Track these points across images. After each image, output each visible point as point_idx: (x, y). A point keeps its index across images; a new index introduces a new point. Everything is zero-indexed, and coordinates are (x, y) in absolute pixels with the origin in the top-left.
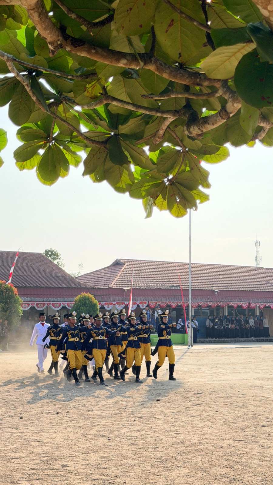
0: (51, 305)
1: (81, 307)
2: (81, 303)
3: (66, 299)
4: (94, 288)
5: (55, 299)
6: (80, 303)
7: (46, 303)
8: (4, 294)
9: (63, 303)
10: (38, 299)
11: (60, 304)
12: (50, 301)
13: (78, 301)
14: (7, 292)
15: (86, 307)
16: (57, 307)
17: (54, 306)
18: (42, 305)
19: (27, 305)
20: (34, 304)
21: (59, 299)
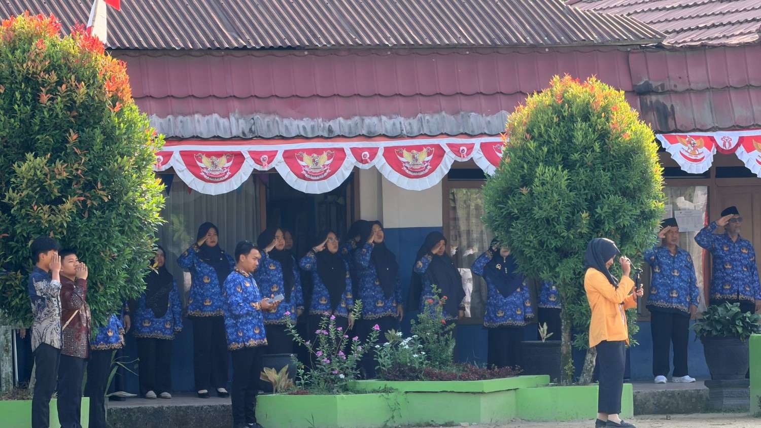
0: (380, 162)
1: (539, 170)
2: (541, 139)
3: (475, 120)
4: (660, 47)
5: (401, 123)
6: (532, 145)
7: (347, 146)
8: (44, 98)
9: (455, 148)
10: (295, 125)
11: (438, 154)
12: (369, 137)
13: (521, 129)
14: (59, 83)
15: (568, 165)
16: (416, 174)
17: (398, 166)
18: (324, 161)
19: (223, 162)
20: (272, 155)
21: (431, 121)
